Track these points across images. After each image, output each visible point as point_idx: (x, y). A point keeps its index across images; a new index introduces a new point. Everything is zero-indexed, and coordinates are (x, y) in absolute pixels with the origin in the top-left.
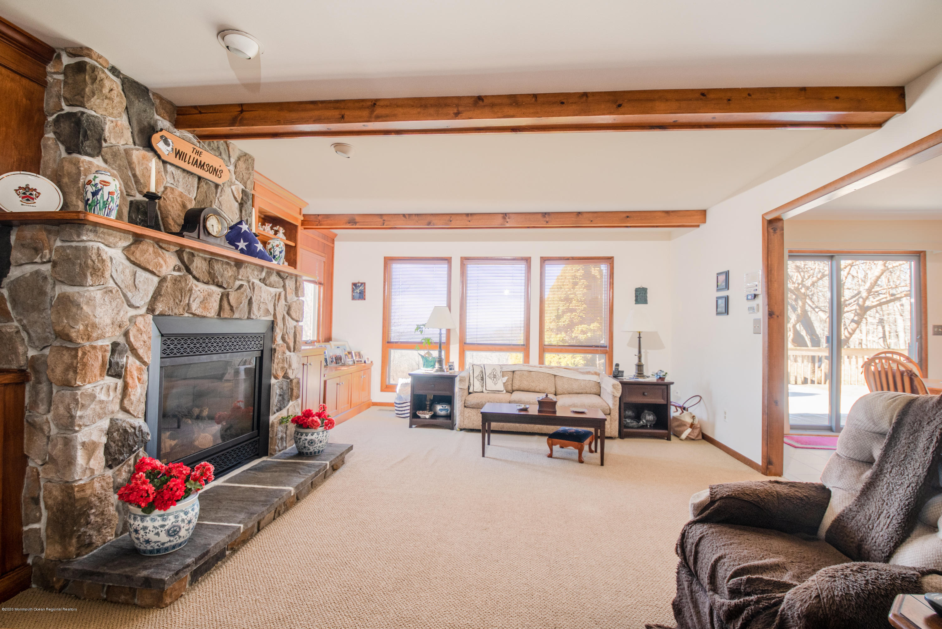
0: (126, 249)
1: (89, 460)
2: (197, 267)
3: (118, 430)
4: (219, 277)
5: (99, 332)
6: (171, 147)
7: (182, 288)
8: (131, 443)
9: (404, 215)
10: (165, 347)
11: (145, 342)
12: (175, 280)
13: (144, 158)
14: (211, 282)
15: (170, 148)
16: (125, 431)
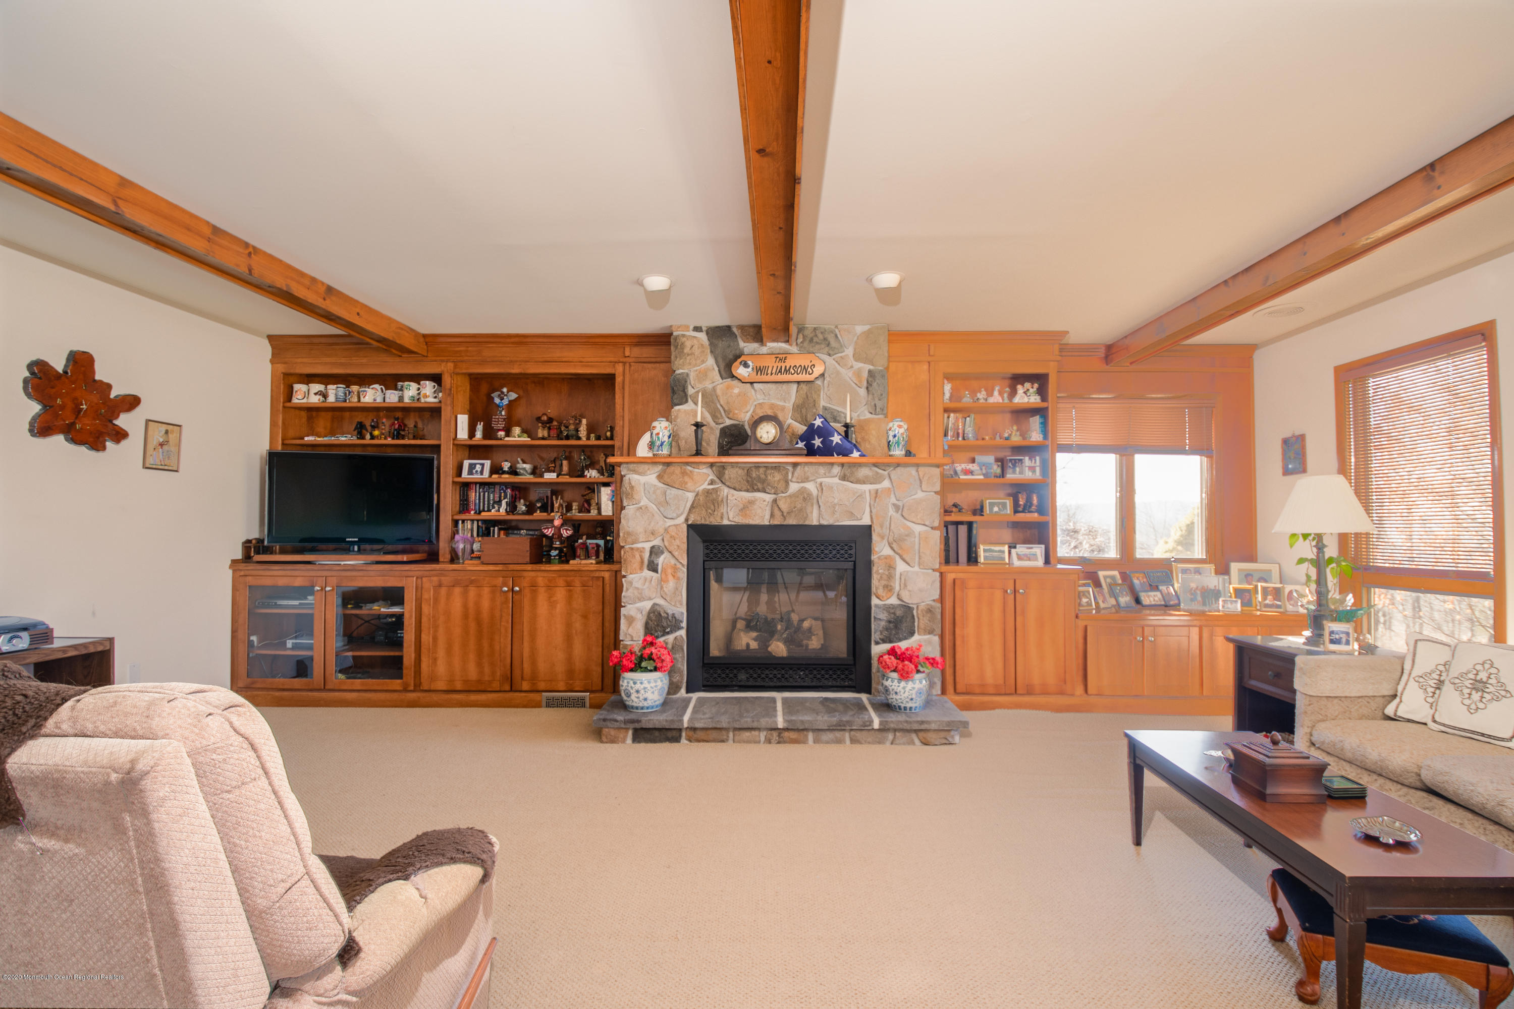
0: (660, 477)
1: (629, 627)
2: (730, 478)
3: (654, 612)
4: (759, 484)
5: (633, 538)
6: (751, 367)
7: (714, 499)
8: (665, 624)
9: (1225, 282)
10: (708, 551)
11: (678, 546)
12: (708, 493)
13: (728, 387)
14: (751, 490)
15: (750, 369)
16: (660, 614)
